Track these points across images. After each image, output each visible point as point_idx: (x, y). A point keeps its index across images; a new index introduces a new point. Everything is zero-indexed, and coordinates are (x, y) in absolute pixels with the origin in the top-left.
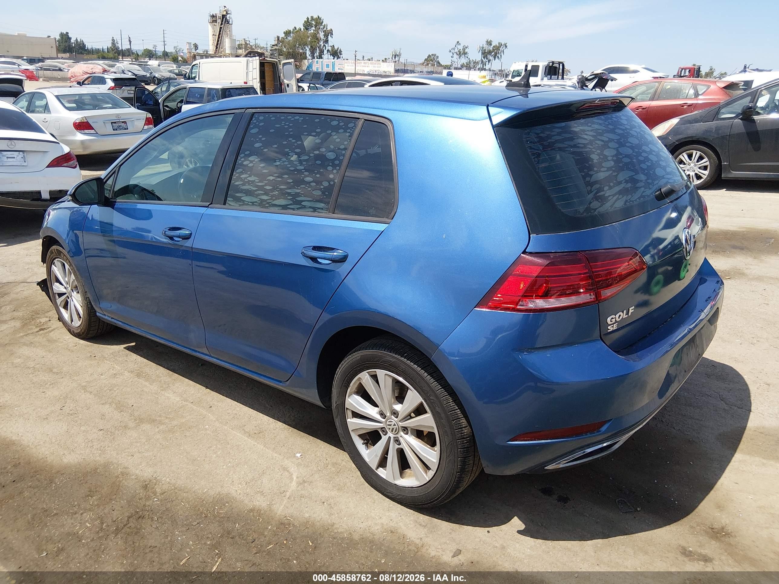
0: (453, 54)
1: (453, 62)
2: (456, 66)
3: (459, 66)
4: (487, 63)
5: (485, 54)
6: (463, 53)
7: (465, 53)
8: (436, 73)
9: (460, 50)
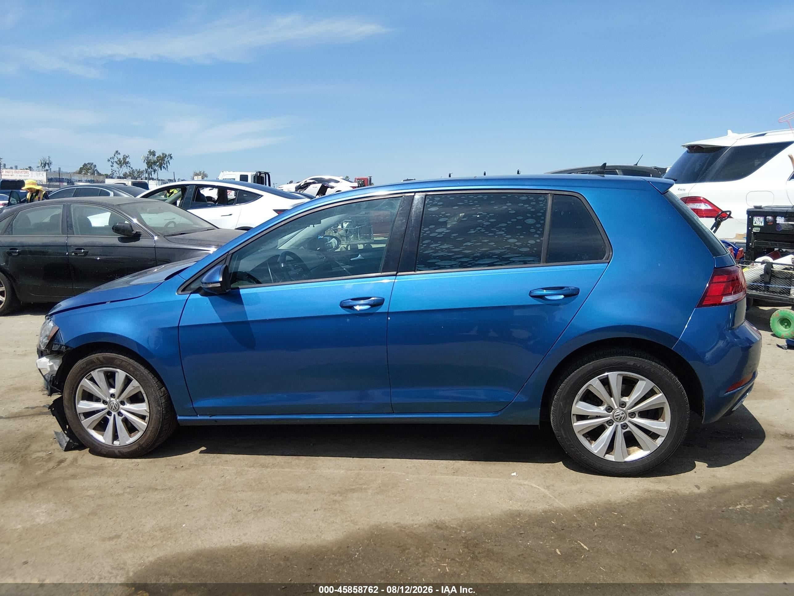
0: (113, 163)
1: (114, 172)
2: (118, 175)
3: (122, 175)
4: (153, 173)
5: (150, 164)
6: (123, 162)
7: (127, 163)
8: (98, 182)
9: (120, 159)
